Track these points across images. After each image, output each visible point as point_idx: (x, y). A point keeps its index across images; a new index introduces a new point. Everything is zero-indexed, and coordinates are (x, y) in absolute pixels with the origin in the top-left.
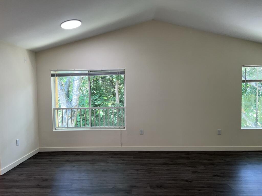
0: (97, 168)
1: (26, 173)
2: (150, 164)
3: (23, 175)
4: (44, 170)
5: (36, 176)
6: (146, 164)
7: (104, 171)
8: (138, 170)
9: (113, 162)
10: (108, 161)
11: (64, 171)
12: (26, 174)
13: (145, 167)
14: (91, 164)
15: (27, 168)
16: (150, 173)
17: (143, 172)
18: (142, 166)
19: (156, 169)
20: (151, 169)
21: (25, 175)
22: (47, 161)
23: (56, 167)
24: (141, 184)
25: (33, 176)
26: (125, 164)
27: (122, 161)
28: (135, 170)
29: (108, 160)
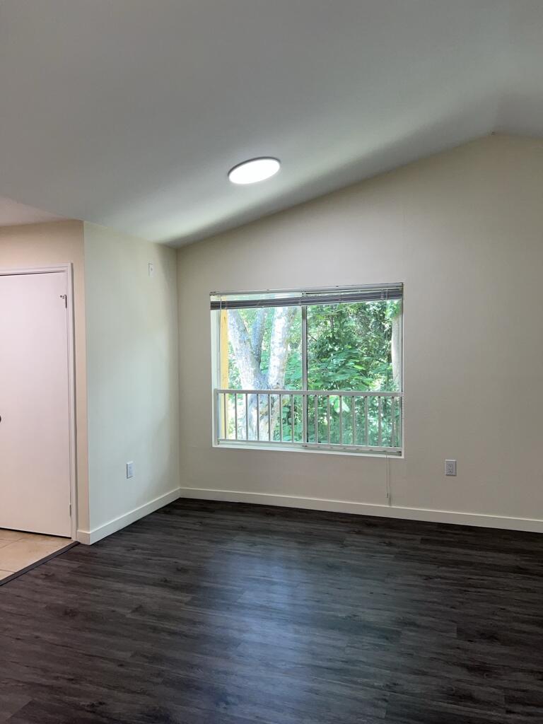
0: (314, 558)
1: (141, 545)
2: (471, 564)
3: (136, 551)
4: (183, 543)
5: (163, 557)
6: (456, 564)
7: (331, 567)
8: (428, 578)
9: (359, 547)
10: (345, 542)
11: (229, 553)
12: (142, 549)
13: (452, 572)
14: (300, 543)
15: (146, 535)
16: (465, 591)
17: (444, 587)
18: (444, 568)
19: (486, 582)
20: (470, 581)
21: (140, 551)
22: (194, 524)
23: (212, 542)
24: (433, 619)
25: (156, 556)
26: (392, 556)
27: (387, 548)
28: (421, 575)
29: (348, 539)
